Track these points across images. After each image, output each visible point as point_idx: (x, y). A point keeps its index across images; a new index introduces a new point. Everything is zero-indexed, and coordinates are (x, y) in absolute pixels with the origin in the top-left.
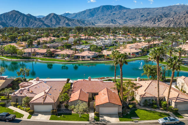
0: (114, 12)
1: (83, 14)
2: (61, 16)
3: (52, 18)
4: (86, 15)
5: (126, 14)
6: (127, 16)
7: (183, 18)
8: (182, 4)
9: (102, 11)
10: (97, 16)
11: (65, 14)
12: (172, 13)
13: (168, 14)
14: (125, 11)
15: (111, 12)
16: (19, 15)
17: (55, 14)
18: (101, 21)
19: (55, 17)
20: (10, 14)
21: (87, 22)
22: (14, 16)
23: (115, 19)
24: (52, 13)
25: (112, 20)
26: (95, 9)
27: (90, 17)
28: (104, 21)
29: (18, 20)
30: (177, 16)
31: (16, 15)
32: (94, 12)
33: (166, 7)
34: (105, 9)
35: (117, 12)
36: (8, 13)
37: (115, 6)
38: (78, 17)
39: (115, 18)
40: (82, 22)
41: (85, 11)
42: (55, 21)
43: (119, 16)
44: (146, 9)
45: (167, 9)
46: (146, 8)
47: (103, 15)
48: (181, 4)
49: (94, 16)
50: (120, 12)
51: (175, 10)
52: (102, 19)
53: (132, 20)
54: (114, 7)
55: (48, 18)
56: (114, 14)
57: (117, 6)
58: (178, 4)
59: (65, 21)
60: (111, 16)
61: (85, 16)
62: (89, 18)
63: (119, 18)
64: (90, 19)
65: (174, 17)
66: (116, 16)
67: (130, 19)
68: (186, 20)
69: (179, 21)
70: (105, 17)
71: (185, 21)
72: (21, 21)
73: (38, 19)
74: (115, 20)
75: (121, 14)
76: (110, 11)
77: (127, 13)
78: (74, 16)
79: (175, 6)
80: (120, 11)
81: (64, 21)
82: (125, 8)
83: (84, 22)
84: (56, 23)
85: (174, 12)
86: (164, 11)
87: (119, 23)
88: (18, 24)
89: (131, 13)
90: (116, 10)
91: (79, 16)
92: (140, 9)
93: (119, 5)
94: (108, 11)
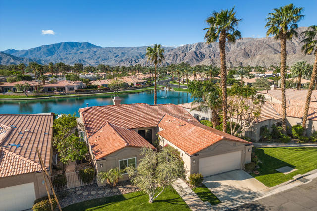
0: (81, 51)
1: (38, 51)
2: (2, 53)
4: (42, 53)
6: (98, 56)
9: (65, 49)
10: (57, 54)
13: (144, 54)
14: (95, 49)
15: (78, 51)
21: (45, 61)
23: (84, 59)
26: (54, 46)
27: (49, 56)
32: (53, 49)
33: (142, 47)
34: (68, 46)
35: (85, 51)
37: (82, 43)
38: (29, 55)
40: (36, 62)
41: (40, 48)
43: (88, 55)
44: (120, 49)
45: (143, 50)
46: (119, 47)
47: (67, 54)
49: (53, 55)
50: (89, 50)
52: (65, 58)
53: (105, 61)
54: (80, 44)
56: (82, 53)
57: (85, 43)
60: (78, 55)
61: (40, 54)
62: (46, 57)
63: (89, 57)
64: (49, 58)
66: (84, 55)
70: (70, 57)
75: (91, 53)
76: (75, 49)
77: (98, 52)
78: (23, 53)
81: (8, 60)
82: (94, 46)
83: (40, 62)
86: (139, 52)
89: (103, 53)
90: (83, 48)
91: (31, 54)
92: (113, 48)
94: (72, 49)
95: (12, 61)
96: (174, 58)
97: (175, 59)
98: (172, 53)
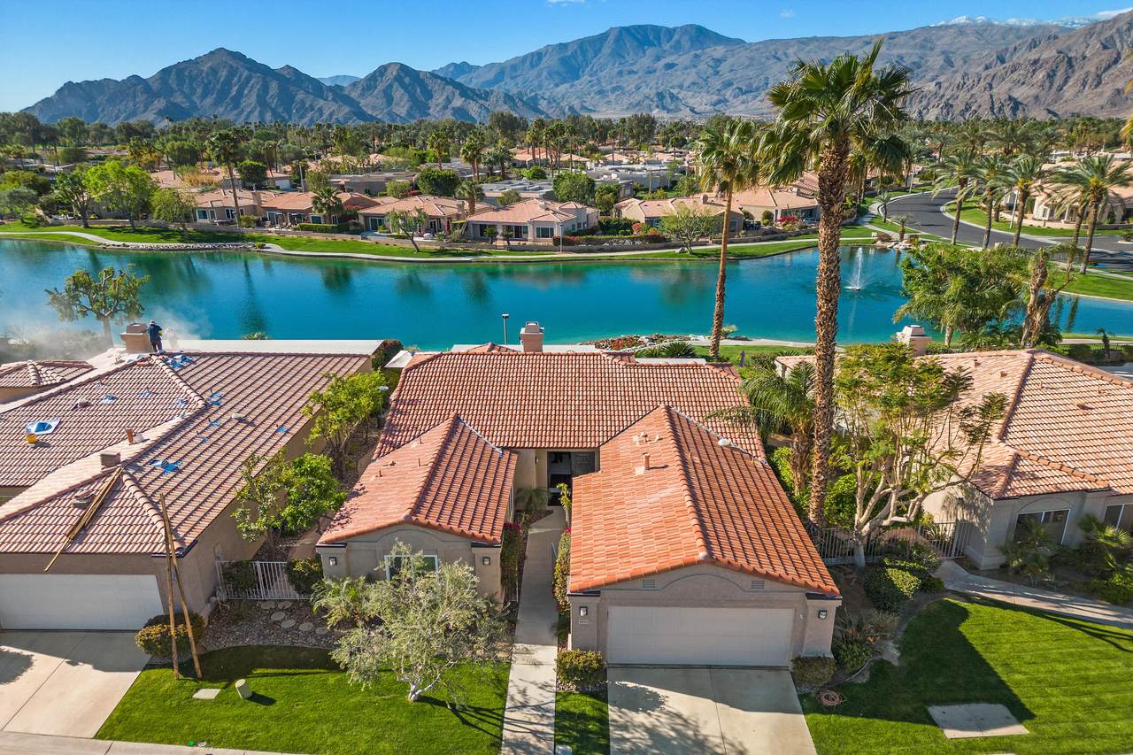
0: (669, 60)
1: (532, 66)
2: (433, 75)
3: (391, 86)
4: (545, 73)
5: (724, 67)
6: (728, 76)
7: (983, 83)
8: (980, 19)
9: (618, 53)
10: (591, 76)
11: (449, 66)
12: (936, 61)
13: (914, 63)
14: (719, 51)
15: (658, 58)
16: (246, 73)
17: (403, 68)
18: (612, 97)
19: (407, 80)
20: (205, 69)
21: (549, 102)
22: (223, 74)
23: (675, 91)
24: (390, 64)
25: (660, 96)
26: (582, 43)
27: (564, 81)
28: (626, 101)
29: (240, 94)
30: (956, 72)
31: (232, 72)
32: (580, 58)
33: (908, 33)
34: (629, 44)
35: (683, 59)
36: (198, 61)
37: (675, 30)
38: (507, 79)
39: (673, 88)
40: (524, 103)
41: (538, 56)
42: (406, 98)
43: (691, 76)
44: (816, 44)
45: (912, 43)
46: (815, 39)
47: (620, 73)
48: (974, 21)
49: (578, 78)
50: (696, 56)
51: (945, 48)
52: (614, 90)
53: (750, 96)
54: (670, 32)
55: (376, 88)
56: (670, 66)
57: (686, 29)
58: (962, 20)
59: (449, 101)
60: (658, 74)
61: (539, 75)
62: (557, 85)
63: (694, 83)
64: (563, 88)
65: (941, 79)
66: (678, 77)
67: (740, 89)
68: (994, 91)
69: (963, 96)
70: (630, 83)
71: (991, 96)
72: (253, 98)
73: (330, 89)
74: (672, 96)
75: (702, 67)
76: (650, 51)
77: (730, 61)
78: (491, 76)
79: (947, 27)
80: (699, 52)
81: (447, 98)
82: (719, 39)
83: (537, 104)
84: (411, 108)
85: (942, 57)
86: (895, 52)
87: (692, 110)
88: (243, 111)
89: (747, 63)
90: (677, 47)
91: (512, 78)
92: (786, 43)
93: (691, 26)
94: (641, 54)
95: (458, 102)
96: (1051, 76)
97: (1058, 81)
98: (1045, 56)
